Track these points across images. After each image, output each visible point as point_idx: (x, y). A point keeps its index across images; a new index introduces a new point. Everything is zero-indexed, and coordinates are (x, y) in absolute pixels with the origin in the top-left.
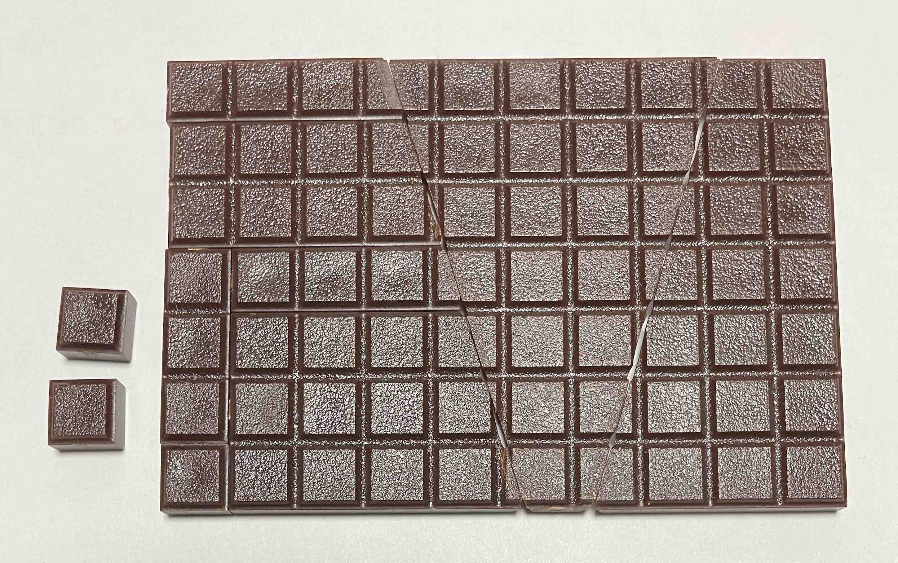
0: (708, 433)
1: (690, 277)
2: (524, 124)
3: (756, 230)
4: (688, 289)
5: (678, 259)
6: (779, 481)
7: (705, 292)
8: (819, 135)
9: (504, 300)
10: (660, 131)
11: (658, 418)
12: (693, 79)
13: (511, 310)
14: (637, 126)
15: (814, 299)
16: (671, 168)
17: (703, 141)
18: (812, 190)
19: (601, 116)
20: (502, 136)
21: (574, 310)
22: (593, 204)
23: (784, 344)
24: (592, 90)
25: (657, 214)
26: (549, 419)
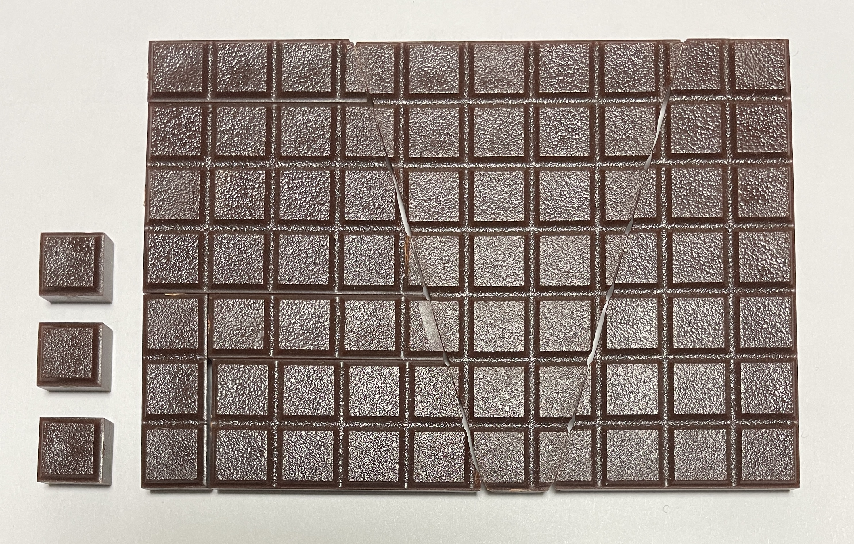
0: (665, 415)
1: (651, 260)
2: (488, 108)
3: (717, 213)
4: (649, 272)
5: (639, 242)
6: (734, 463)
7: (665, 274)
8: (781, 117)
9: (467, 285)
10: (623, 115)
11: (616, 400)
12: (656, 62)
13: (474, 295)
14: (600, 110)
15: (772, 282)
16: (633, 153)
17: (666, 123)
18: (773, 173)
19: (565, 99)
20: (466, 119)
21: (535, 295)
22: (555, 189)
23: (741, 327)
24: (555, 74)
25: (618, 199)
26: (510, 404)
